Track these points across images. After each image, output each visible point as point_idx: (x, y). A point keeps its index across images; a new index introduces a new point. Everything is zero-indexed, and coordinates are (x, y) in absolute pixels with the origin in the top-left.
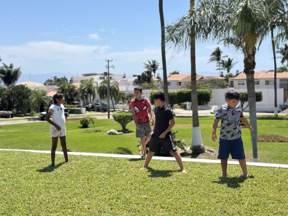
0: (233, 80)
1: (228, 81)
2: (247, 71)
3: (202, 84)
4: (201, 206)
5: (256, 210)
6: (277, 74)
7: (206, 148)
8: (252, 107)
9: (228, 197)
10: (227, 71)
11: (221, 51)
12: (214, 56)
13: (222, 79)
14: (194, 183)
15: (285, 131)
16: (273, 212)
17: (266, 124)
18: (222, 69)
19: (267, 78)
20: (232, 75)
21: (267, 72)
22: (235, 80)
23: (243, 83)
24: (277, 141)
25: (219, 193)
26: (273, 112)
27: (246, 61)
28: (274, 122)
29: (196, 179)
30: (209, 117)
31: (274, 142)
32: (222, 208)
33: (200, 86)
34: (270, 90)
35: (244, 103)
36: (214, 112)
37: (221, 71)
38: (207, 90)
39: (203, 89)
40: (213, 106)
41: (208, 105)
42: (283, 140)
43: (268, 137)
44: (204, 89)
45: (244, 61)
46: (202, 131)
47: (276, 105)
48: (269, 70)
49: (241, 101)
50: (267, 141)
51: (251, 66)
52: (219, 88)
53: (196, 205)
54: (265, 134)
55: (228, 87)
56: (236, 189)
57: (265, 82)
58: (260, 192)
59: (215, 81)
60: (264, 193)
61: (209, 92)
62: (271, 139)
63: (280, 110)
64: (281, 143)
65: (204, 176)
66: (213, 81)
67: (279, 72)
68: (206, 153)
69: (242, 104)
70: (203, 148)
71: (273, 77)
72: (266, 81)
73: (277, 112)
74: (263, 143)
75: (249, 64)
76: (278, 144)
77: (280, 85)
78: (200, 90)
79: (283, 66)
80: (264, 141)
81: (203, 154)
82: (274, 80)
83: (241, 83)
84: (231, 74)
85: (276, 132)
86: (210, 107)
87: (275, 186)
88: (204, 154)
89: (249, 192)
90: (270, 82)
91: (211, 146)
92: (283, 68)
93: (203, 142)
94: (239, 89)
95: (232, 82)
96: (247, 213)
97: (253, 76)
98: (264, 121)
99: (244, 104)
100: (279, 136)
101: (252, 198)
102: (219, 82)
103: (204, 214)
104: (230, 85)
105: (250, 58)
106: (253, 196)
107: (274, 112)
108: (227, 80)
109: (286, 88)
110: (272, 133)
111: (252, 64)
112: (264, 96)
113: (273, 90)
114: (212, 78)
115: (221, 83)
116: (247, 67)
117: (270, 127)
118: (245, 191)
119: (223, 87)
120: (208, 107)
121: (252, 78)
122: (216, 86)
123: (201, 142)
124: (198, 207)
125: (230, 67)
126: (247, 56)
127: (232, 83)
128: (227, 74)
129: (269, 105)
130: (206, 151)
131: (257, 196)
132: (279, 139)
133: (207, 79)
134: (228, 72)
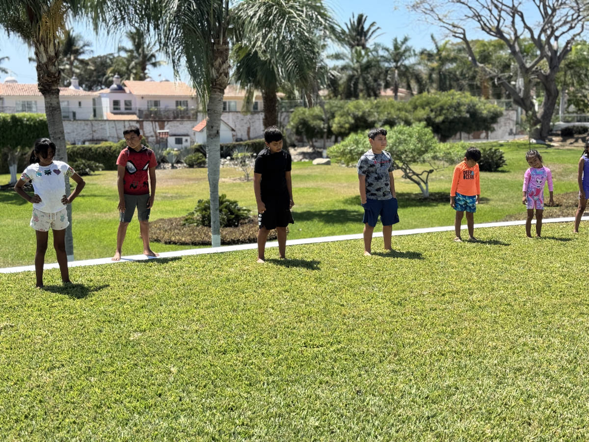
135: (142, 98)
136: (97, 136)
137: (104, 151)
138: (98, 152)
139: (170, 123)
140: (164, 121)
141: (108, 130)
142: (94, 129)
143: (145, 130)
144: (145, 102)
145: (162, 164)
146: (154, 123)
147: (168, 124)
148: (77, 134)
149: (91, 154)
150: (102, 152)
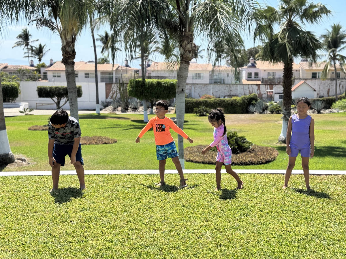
0: (47, 71)
1: (40, 73)
2: (66, 61)
3: (7, 75)
4: (19, 231)
5: (87, 227)
6: (98, 65)
7: (16, 156)
8: (73, 104)
9: (52, 216)
10: (38, 60)
11: (29, 34)
12: (21, 40)
13: (33, 69)
14: (8, 203)
15: (109, 131)
16: (106, 227)
17: (88, 124)
18: (32, 56)
19: (86, 70)
20: (45, 64)
21: (86, 63)
22: (50, 71)
23: (59, 75)
24: (101, 143)
25: (41, 212)
26: (94, 110)
27: (64, 49)
28: (96, 121)
29: (9, 198)
30: (18, 118)
31: (97, 144)
32: (46, 231)
33: (4, 78)
34: (90, 84)
35: (60, 99)
36: (24, 111)
37: (31, 59)
38: (14, 83)
39: (8, 82)
40: (22, 103)
41: (15, 101)
42: (107, 142)
43: (91, 138)
44: (10, 81)
45: (62, 49)
46: (10, 135)
47: (98, 102)
48: (88, 61)
49: (57, 97)
50: (89, 144)
51: (70, 56)
52: (29, 81)
53: (13, 231)
54: (86, 135)
55: (40, 79)
56: (61, 204)
57: (84, 75)
58: (89, 205)
59: (23, 72)
60: (95, 205)
61: (16, 85)
62: (94, 141)
63: (102, 107)
64: (105, 145)
65: (20, 193)
66: (21, 71)
67: (100, 63)
68: (16, 163)
69: (59, 100)
70: (11, 156)
71: (94, 69)
72: (86, 74)
73: (99, 110)
74: (85, 146)
75: (69, 52)
76: (101, 147)
77: (101, 78)
78: (4, 83)
79: (103, 57)
80: (86, 144)
81: (13, 165)
82: (94, 72)
83: (56, 75)
84: (43, 63)
85: (98, 133)
86: (18, 104)
87: (106, 196)
88: (14, 163)
89: (78, 207)
90: (90, 75)
91: (22, 153)
92: (103, 59)
93: (11, 149)
94: (54, 82)
95: (45, 73)
96: (77, 231)
97: (74, 68)
98: (84, 121)
99: (62, 100)
100: (102, 138)
101: (81, 213)
102: (29, 74)
103: (24, 241)
104: (42, 77)
105: (70, 46)
106: (82, 211)
107: (96, 110)
108: (39, 71)
109: (107, 82)
110: (94, 134)
111: (71, 53)
112: (84, 91)
113: (94, 84)
114: (19, 68)
115: (31, 74)
116: (65, 56)
117: (92, 127)
118: (73, 207)
119: (34, 80)
120: (16, 104)
121: (72, 70)
122: (25, 78)
123: (9, 149)
124: (15, 233)
125: (41, 54)
126: (65, 44)
127: (45, 75)
128: (38, 63)
129: (89, 102)
130: (16, 161)
131: (87, 210)
132: (103, 141)
133: (12, 68)
134: (40, 60)
135: (265, 71)
136: (232, 93)
137: (232, 102)
138: (228, 103)
139: (276, 86)
140: (273, 85)
141: (239, 90)
142: (231, 89)
143: (261, 90)
144: (266, 73)
145: (266, 111)
146: (266, 86)
147: (275, 86)
148: (221, 92)
149: (224, 104)
150: (230, 103)
